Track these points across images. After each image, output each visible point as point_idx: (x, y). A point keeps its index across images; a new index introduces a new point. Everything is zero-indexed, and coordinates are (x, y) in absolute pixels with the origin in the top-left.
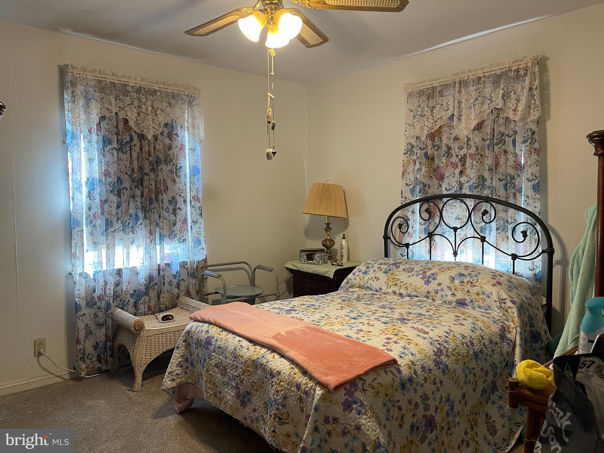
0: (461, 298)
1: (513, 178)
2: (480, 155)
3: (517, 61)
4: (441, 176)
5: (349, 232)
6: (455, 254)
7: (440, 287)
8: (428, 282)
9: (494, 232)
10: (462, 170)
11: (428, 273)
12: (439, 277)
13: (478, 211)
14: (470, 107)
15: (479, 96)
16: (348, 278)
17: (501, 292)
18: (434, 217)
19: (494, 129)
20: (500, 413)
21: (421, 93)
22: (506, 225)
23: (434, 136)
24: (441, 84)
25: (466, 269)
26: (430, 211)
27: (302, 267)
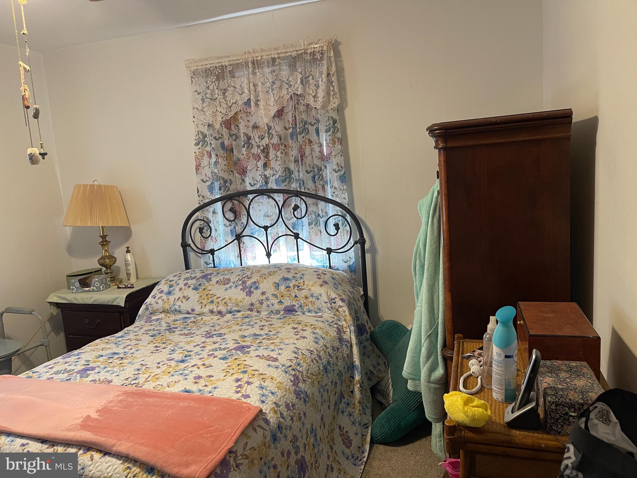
0: (289, 304)
1: (320, 169)
2: (283, 146)
3: (312, 43)
4: (242, 169)
5: (133, 243)
6: (269, 255)
7: (265, 296)
8: (250, 293)
9: (306, 227)
10: (266, 163)
11: (249, 283)
12: (261, 286)
13: (288, 207)
14: (267, 92)
15: (276, 80)
16: (147, 304)
17: (329, 291)
18: (240, 217)
19: (295, 117)
20: (351, 421)
21: (207, 72)
22: (318, 219)
23: (230, 124)
24: (231, 62)
25: (288, 272)
26: (235, 210)
27: (76, 299)
